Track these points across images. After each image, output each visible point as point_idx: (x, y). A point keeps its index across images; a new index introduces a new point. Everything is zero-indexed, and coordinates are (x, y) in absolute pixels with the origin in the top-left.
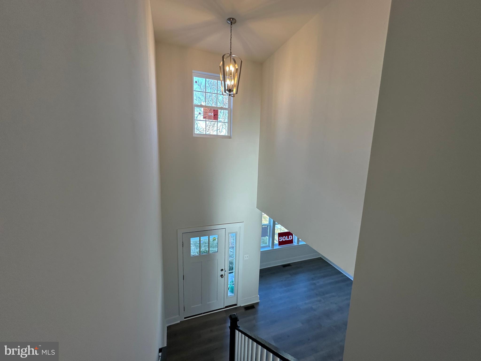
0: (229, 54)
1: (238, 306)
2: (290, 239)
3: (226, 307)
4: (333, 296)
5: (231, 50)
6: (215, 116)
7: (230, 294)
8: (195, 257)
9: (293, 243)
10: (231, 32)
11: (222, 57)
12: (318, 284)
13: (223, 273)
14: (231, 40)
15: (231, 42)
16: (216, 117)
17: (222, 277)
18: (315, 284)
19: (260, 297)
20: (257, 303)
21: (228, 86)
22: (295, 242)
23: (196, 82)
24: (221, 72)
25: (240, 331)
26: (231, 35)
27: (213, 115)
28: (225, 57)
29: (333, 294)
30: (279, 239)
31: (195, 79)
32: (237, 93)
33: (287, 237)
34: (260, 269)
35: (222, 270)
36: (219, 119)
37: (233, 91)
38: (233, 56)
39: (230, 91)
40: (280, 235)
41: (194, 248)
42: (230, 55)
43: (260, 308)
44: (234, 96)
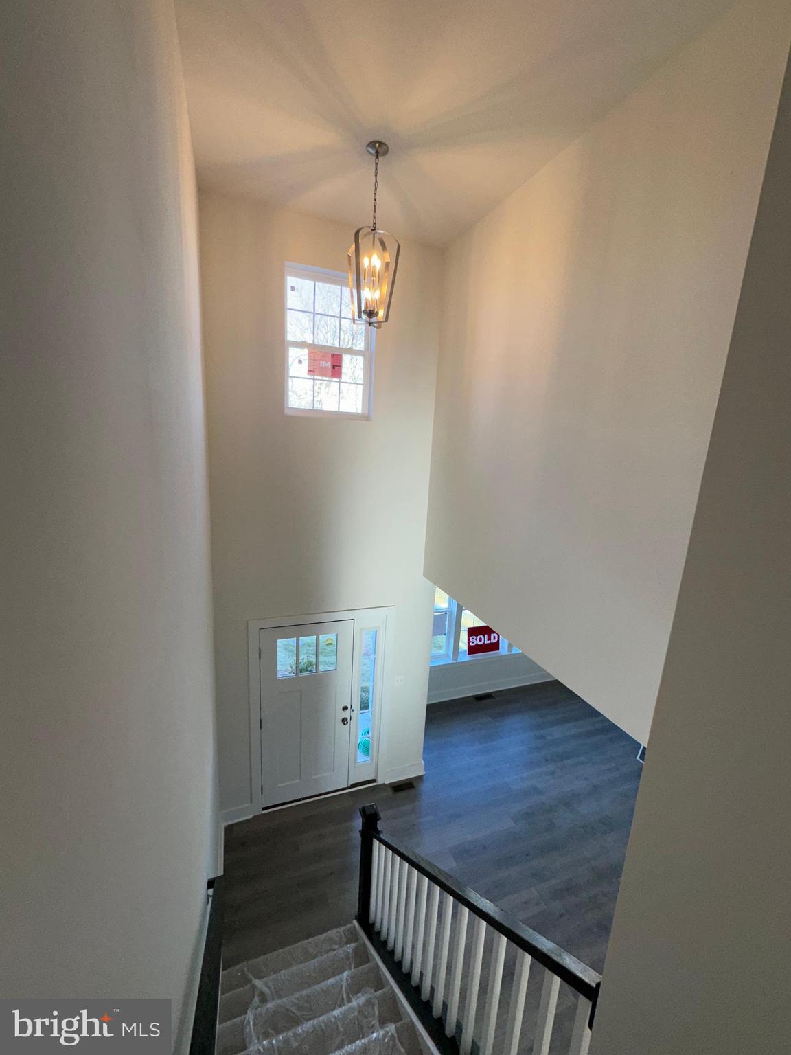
0: (369, 227)
1: (379, 782)
2: (493, 641)
3: (353, 786)
4: (582, 763)
5: (374, 218)
6: (334, 368)
7: (361, 758)
8: (285, 680)
9: (498, 649)
10: (376, 176)
11: (355, 234)
12: (549, 738)
13: (346, 714)
14: (375, 194)
15: (375, 200)
16: (336, 369)
17: (345, 724)
18: (543, 737)
19: (425, 764)
20: (420, 778)
21: (366, 304)
22: (503, 648)
23: (293, 289)
24: (351, 269)
25: (382, 841)
26: (376, 181)
27: (330, 367)
28: (360, 234)
29: (583, 758)
30: (469, 641)
31: (291, 281)
32: (386, 321)
33: (486, 636)
34: (427, 705)
35: (345, 708)
36: (343, 376)
37: (377, 314)
38: (380, 231)
39: (371, 314)
40: (473, 632)
41: (283, 655)
42: (372, 230)
43: (425, 787)
44: (379, 327)
